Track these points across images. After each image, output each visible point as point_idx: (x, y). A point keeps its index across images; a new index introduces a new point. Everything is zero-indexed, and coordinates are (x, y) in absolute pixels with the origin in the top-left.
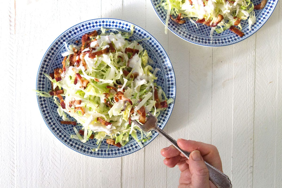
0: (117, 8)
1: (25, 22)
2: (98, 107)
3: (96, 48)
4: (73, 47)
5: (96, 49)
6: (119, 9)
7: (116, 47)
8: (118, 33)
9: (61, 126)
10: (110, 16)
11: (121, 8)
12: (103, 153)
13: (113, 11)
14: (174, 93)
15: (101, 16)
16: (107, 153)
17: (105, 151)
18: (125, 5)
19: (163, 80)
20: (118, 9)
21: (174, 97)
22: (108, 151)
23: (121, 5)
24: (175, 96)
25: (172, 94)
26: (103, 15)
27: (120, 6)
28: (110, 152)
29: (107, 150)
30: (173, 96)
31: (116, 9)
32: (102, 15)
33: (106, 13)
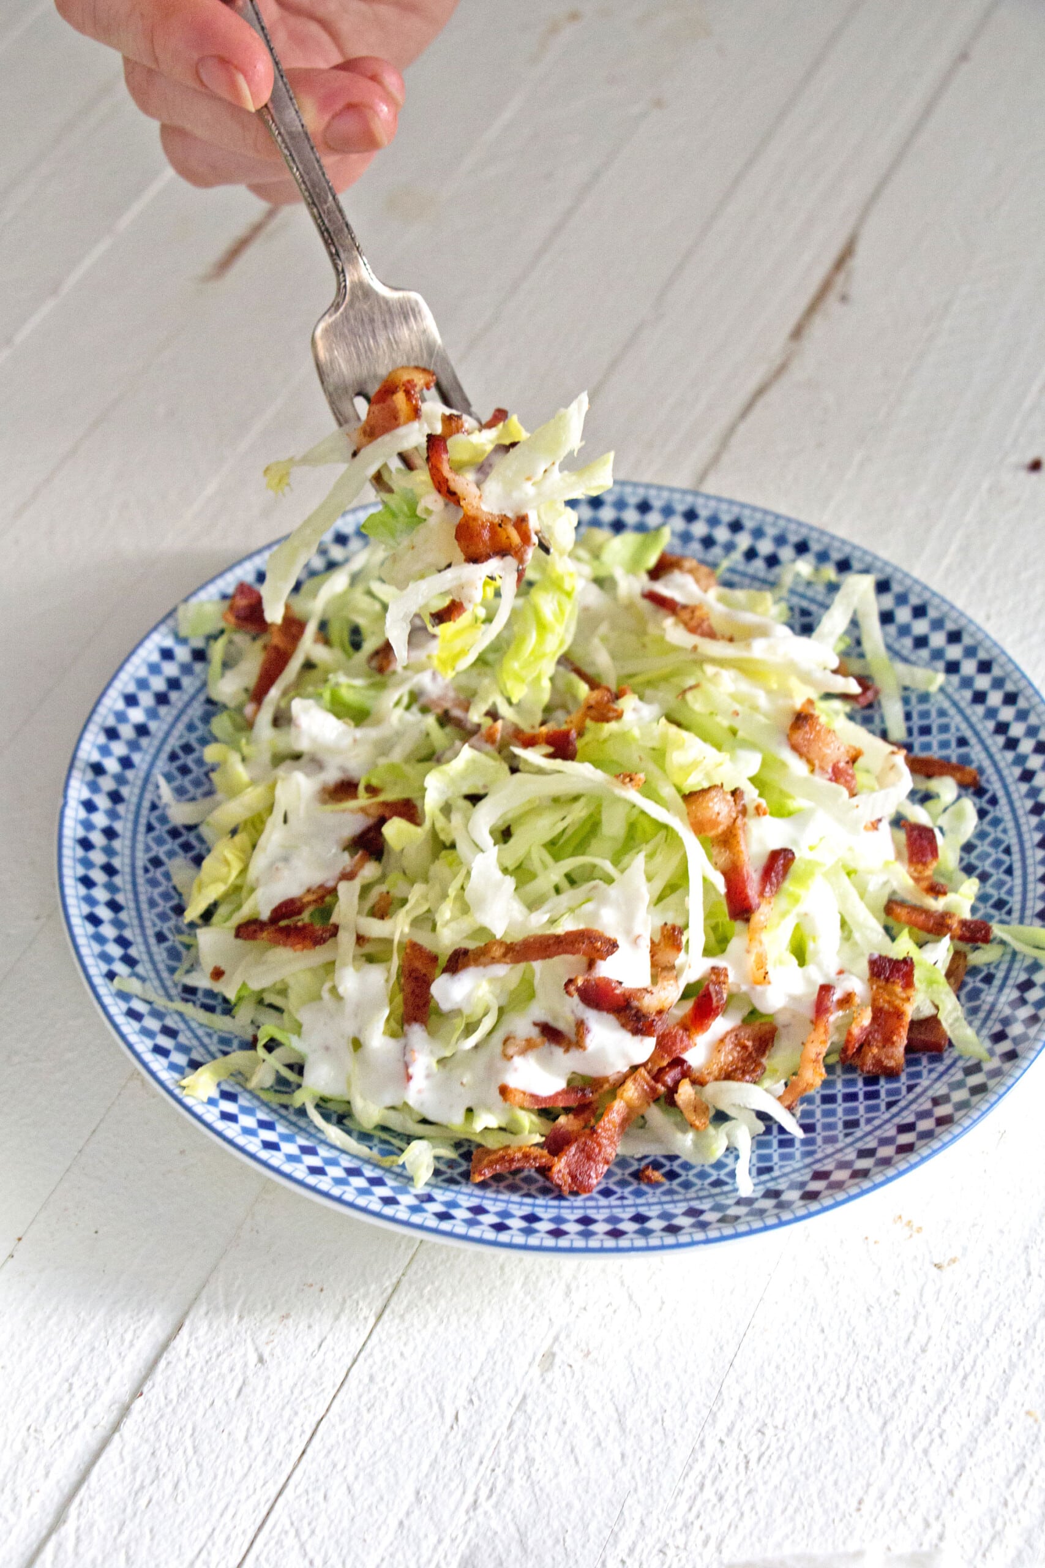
0: (236, 1318)
1: (1006, 1504)
2: (691, 688)
3: (535, 1032)
4: (696, 1144)
5: (536, 1024)
6: (217, 1309)
7: (387, 981)
8: (324, 1099)
9: (987, 764)
10: (317, 1288)
11: (202, 1310)
12: (765, 547)
13: (273, 1309)
14: (149, 652)
15: (379, 1317)
16: (744, 541)
17: (751, 554)
18: (157, 1317)
19: (173, 757)
20: (228, 1307)
21: (163, 629)
22: (730, 547)
23: (185, 1331)
24: (155, 629)
25: (167, 654)
26: (366, 1319)
27: (206, 1323)
28: (722, 534)
29: (737, 556)
30: (169, 642)
31: (241, 1318)
32: (372, 1320)
33: (337, 1318)
